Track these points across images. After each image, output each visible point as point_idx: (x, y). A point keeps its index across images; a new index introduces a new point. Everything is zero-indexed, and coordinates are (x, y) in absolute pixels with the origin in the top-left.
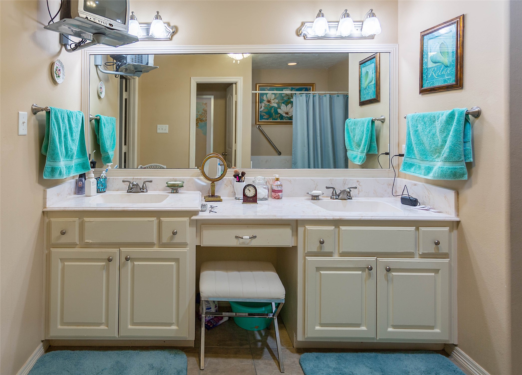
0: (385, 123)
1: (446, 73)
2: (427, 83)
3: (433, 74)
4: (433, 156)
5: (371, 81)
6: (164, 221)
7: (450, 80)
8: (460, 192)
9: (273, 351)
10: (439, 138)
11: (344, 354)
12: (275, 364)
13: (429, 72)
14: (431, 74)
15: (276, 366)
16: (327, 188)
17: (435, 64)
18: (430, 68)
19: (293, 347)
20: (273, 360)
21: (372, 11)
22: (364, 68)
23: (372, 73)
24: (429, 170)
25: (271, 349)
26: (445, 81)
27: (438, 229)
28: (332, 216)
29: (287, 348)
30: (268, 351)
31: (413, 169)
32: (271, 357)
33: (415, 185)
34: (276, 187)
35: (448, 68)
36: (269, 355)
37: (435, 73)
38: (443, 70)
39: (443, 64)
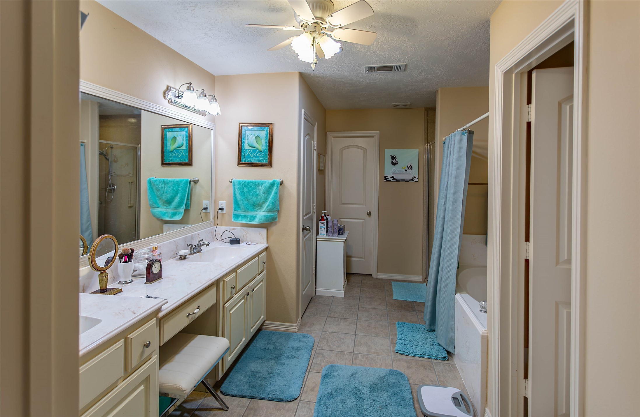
0: (198, 184)
1: (260, 155)
2: (245, 159)
3: (250, 154)
4: (255, 209)
5: (181, 146)
6: (134, 337)
7: (264, 161)
8: (268, 229)
9: (201, 408)
10: (262, 196)
11: (236, 367)
12: (216, 412)
13: (246, 152)
14: (247, 154)
15: (219, 412)
16: (187, 246)
17: (251, 148)
18: (247, 150)
19: (207, 394)
20: (211, 411)
21: (214, 96)
22: (169, 132)
23: (182, 140)
24: (253, 218)
25: (199, 408)
26: (260, 160)
27: (263, 254)
28: (234, 265)
29: (205, 397)
30: (198, 412)
31: (240, 218)
32: (207, 412)
33: (234, 229)
34: (158, 256)
35: (261, 152)
36: (204, 412)
37: (251, 154)
38: (257, 153)
39: (258, 149)
